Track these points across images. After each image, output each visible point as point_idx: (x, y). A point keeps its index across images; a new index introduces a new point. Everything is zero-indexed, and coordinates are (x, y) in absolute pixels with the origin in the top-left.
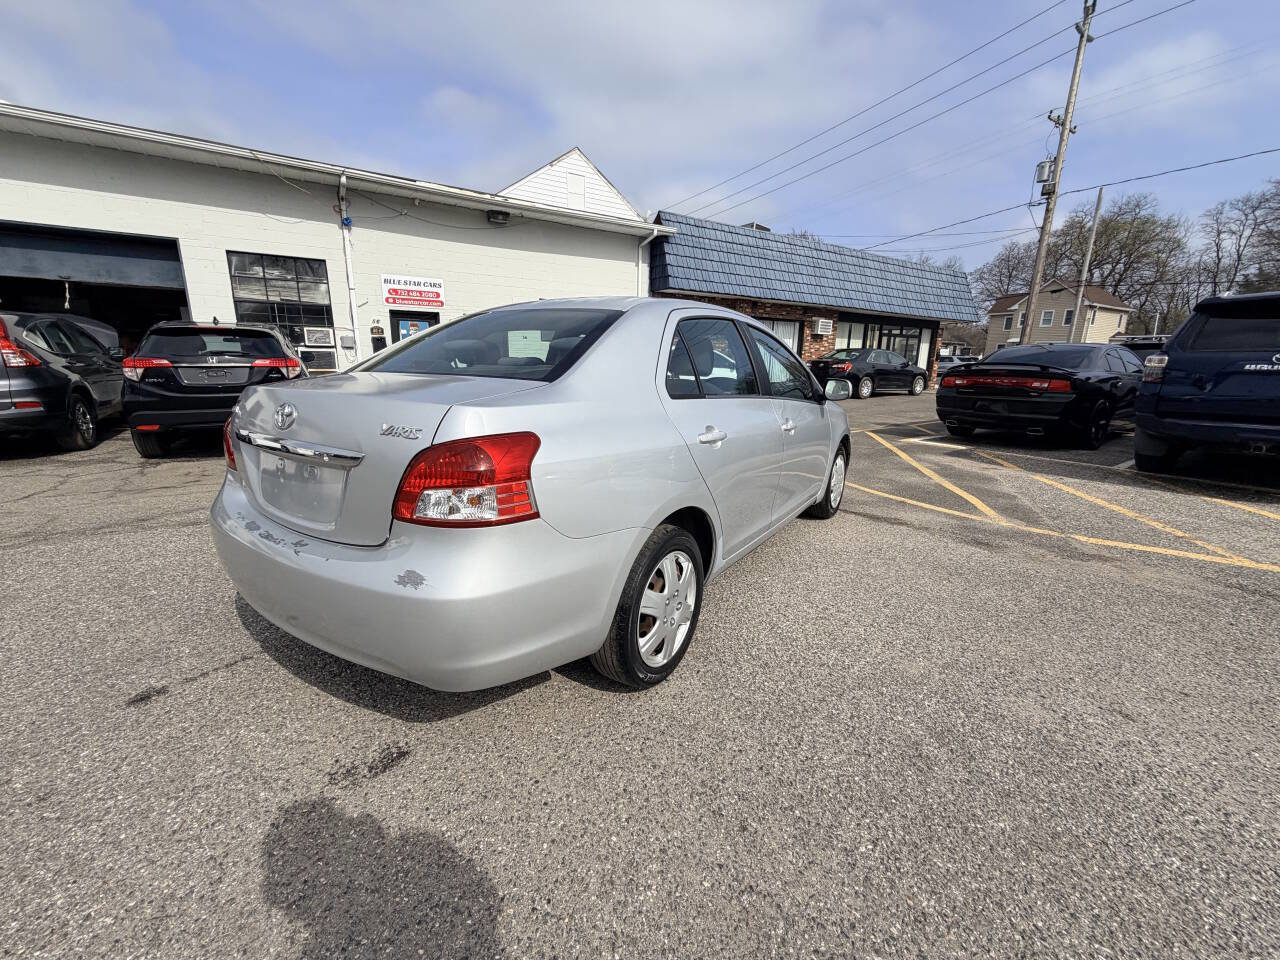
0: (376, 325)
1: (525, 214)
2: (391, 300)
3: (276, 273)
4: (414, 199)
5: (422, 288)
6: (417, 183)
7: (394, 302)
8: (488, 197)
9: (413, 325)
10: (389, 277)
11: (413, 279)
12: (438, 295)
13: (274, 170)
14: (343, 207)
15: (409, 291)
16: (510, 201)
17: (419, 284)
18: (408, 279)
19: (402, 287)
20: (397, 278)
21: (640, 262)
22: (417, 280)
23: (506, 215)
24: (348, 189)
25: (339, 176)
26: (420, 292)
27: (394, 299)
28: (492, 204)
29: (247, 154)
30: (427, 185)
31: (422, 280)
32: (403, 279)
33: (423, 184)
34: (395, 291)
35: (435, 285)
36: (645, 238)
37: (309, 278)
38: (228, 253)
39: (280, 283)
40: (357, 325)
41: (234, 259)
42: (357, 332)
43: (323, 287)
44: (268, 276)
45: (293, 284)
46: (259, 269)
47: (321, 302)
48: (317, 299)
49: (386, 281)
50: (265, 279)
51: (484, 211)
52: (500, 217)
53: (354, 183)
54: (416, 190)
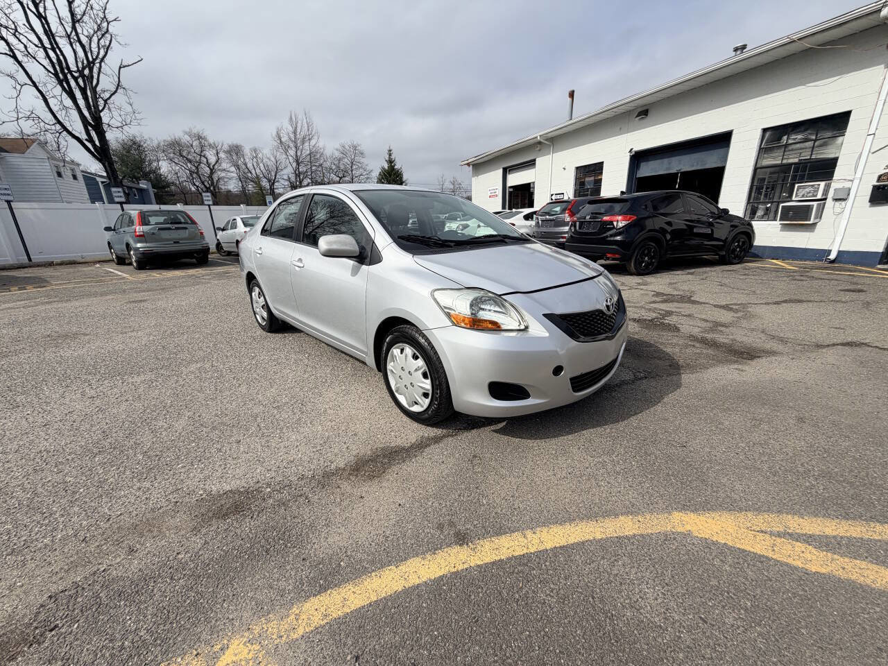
0: (887, 171)
3: (800, 137)
13: (807, 43)
37: (829, 134)
38: (765, 130)
39: (798, 146)
40: (859, 175)
41: (768, 134)
42: (856, 182)
43: (840, 139)
44: (790, 141)
45: (810, 144)
46: (785, 138)
47: (832, 156)
48: (828, 153)
50: (787, 145)
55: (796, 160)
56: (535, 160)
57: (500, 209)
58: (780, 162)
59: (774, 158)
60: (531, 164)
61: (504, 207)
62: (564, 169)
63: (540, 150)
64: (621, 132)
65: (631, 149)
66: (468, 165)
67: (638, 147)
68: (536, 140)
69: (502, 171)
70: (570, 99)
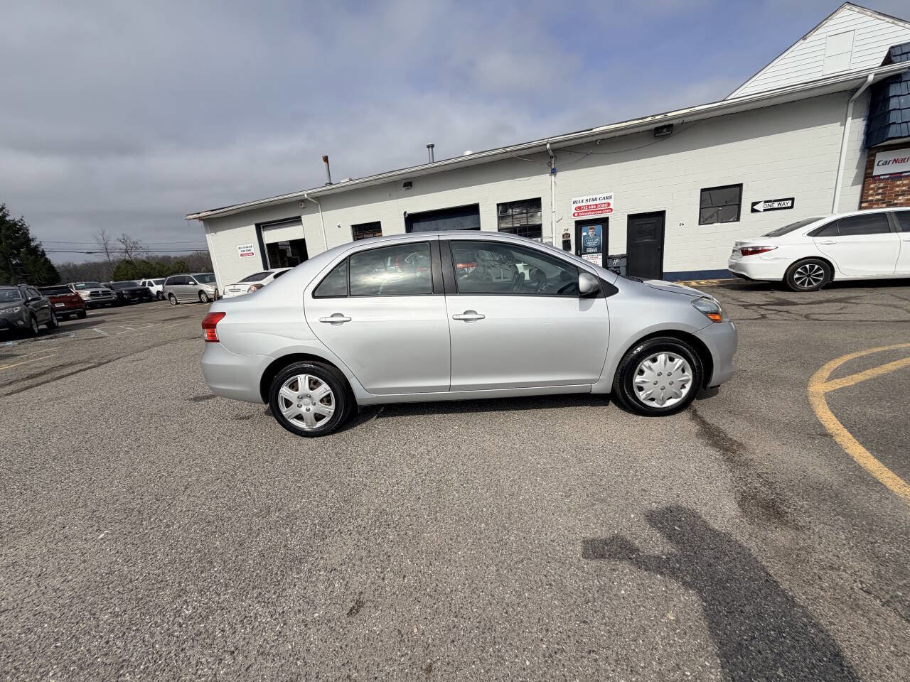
0: (566, 232)
1: (686, 120)
2: (576, 214)
3: (518, 210)
4: (597, 141)
5: (598, 202)
6: (594, 130)
7: (578, 215)
8: (650, 119)
9: (591, 229)
10: (576, 199)
11: (591, 197)
12: (609, 204)
13: (514, 154)
14: (552, 162)
15: (589, 206)
16: (669, 115)
17: (596, 200)
18: (588, 198)
19: (585, 204)
20: (581, 199)
21: (849, 119)
22: (594, 197)
23: (671, 126)
24: (554, 150)
25: (546, 145)
26: (596, 205)
27: (578, 213)
28: (655, 123)
29: (503, 151)
30: (602, 129)
31: (598, 196)
32: (585, 198)
33: (597, 129)
34: (580, 208)
35: (607, 198)
36: (857, 89)
37: (532, 210)
38: (498, 205)
39: (518, 216)
40: (554, 235)
41: (500, 208)
42: (554, 238)
43: (539, 214)
44: (514, 213)
45: (525, 215)
46: (510, 210)
47: (538, 223)
48: (535, 221)
49: (574, 202)
50: (512, 215)
51: (651, 130)
52: (665, 130)
53: (556, 146)
54: (593, 135)
55: (518, 225)
56: (300, 217)
58: (511, 226)
59: (507, 223)
60: (297, 220)
61: (266, 267)
62: (339, 227)
63: (304, 208)
64: (391, 197)
65: (405, 213)
66: (200, 219)
67: (410, 211)
68: (302, 198)
69: (253, 227)
70: (325, 164)
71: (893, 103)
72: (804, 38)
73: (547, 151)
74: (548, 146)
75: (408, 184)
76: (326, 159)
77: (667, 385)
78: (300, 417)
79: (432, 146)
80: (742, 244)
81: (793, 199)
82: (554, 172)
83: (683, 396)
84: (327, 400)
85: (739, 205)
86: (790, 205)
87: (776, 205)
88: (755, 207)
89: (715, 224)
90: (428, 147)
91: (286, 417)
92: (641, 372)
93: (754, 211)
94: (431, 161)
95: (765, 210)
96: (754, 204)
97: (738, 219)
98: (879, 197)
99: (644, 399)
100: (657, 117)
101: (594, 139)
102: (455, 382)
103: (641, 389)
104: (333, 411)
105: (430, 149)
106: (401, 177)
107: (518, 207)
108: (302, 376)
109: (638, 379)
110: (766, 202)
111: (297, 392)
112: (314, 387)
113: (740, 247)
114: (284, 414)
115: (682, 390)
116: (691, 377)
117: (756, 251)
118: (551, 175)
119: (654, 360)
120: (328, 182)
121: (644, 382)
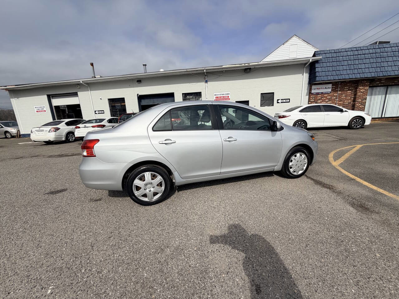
1: (256, 67)
2: (216, 100)
3: (191, 97)
4: (223, 71)
5: (224, 95)
6: (223, 66)
8: (243, 65)
10: (216, 94)
12: (228, 97)
13: (190, 73)
14: (206, 78)
15: (220, 97)
16: (250, 64)
17: (223, 94)
18: (221, 93)
19: (219, 96)
20: (218, 94)
22: (223, 93)
23: (250, 68)
24: (207, 73)
25: (204, 70)
26: (224, 97)
28: (245, 67)
29: (186, 70)
30: (226, 66)
31: (224, 93)
32: (219, 94)
33: (224, 66)
34: (217, 97)
35: (228, 94)
36: (306, 64)
37: (198, 97)
38: (183, 94)
39: (192, 99)
43: (201, 99)
45: (194, 99)
46: (188, 96)
49: (215, 95)
50: (189, 99)
51: (243, 69)
52: (248, 70)
53: (208, 71)
54: (223, 68)
56: (77, 93)
57: (51, 120)
60: (75, 94)
61: (54, 119)
62: (101, 99)
63: (79, 88)
64: (130, 87)
65: (138, 94)
66: (6, 89)
67: (140, 94)
68: (79, 83)
69: (46, 97)
70: (91, 67)
71: (317, 70)
72: (283, 44)
73: (204, 73)
74: (205, 71)
75: (139, 81)
76: (92, 64)
77: (300, 166)
78: (145, 196)
79: (146, 65)
80: (278, 114)
81: (289, 99)
82: (206, 82)
83: (304, 169)
84: (160, 185)
85: (273, 100)
86: (289, 101)
87: (284, 101)
88: (278, 101)
89: (266, 107)
90: (144, 65)
91: (137, 196)
92: (291, 161)
93: (278, 102)
94: (145, 72)
95: (281, 103)
96: (278, 100)
97: (273, 105)
98: (313, 100)
99: (292, 172)
100: (246, 65)
101: (223, 70)
102: (223, 170)
103: (291, 168)
104: (163, 190)
105: (145, 66)
106: (136, 77)
107: (191, 95)
108: (147, 173)
109: (290, 164)
110: (281, 100)
111: (144, 182)
112: (154, 178)
113: (277, 115)
114: (136, 194)
115: (304, 167)
116: (307, 162)
117: (284, 117)
118: (205, 83)
119: (296, 156)
120: (93, 76)
121: (293, 165)
